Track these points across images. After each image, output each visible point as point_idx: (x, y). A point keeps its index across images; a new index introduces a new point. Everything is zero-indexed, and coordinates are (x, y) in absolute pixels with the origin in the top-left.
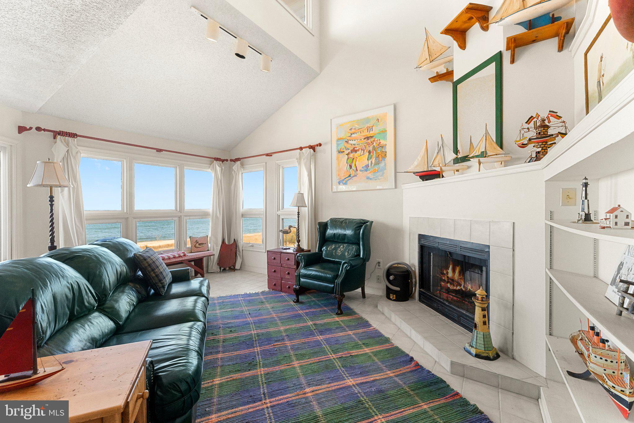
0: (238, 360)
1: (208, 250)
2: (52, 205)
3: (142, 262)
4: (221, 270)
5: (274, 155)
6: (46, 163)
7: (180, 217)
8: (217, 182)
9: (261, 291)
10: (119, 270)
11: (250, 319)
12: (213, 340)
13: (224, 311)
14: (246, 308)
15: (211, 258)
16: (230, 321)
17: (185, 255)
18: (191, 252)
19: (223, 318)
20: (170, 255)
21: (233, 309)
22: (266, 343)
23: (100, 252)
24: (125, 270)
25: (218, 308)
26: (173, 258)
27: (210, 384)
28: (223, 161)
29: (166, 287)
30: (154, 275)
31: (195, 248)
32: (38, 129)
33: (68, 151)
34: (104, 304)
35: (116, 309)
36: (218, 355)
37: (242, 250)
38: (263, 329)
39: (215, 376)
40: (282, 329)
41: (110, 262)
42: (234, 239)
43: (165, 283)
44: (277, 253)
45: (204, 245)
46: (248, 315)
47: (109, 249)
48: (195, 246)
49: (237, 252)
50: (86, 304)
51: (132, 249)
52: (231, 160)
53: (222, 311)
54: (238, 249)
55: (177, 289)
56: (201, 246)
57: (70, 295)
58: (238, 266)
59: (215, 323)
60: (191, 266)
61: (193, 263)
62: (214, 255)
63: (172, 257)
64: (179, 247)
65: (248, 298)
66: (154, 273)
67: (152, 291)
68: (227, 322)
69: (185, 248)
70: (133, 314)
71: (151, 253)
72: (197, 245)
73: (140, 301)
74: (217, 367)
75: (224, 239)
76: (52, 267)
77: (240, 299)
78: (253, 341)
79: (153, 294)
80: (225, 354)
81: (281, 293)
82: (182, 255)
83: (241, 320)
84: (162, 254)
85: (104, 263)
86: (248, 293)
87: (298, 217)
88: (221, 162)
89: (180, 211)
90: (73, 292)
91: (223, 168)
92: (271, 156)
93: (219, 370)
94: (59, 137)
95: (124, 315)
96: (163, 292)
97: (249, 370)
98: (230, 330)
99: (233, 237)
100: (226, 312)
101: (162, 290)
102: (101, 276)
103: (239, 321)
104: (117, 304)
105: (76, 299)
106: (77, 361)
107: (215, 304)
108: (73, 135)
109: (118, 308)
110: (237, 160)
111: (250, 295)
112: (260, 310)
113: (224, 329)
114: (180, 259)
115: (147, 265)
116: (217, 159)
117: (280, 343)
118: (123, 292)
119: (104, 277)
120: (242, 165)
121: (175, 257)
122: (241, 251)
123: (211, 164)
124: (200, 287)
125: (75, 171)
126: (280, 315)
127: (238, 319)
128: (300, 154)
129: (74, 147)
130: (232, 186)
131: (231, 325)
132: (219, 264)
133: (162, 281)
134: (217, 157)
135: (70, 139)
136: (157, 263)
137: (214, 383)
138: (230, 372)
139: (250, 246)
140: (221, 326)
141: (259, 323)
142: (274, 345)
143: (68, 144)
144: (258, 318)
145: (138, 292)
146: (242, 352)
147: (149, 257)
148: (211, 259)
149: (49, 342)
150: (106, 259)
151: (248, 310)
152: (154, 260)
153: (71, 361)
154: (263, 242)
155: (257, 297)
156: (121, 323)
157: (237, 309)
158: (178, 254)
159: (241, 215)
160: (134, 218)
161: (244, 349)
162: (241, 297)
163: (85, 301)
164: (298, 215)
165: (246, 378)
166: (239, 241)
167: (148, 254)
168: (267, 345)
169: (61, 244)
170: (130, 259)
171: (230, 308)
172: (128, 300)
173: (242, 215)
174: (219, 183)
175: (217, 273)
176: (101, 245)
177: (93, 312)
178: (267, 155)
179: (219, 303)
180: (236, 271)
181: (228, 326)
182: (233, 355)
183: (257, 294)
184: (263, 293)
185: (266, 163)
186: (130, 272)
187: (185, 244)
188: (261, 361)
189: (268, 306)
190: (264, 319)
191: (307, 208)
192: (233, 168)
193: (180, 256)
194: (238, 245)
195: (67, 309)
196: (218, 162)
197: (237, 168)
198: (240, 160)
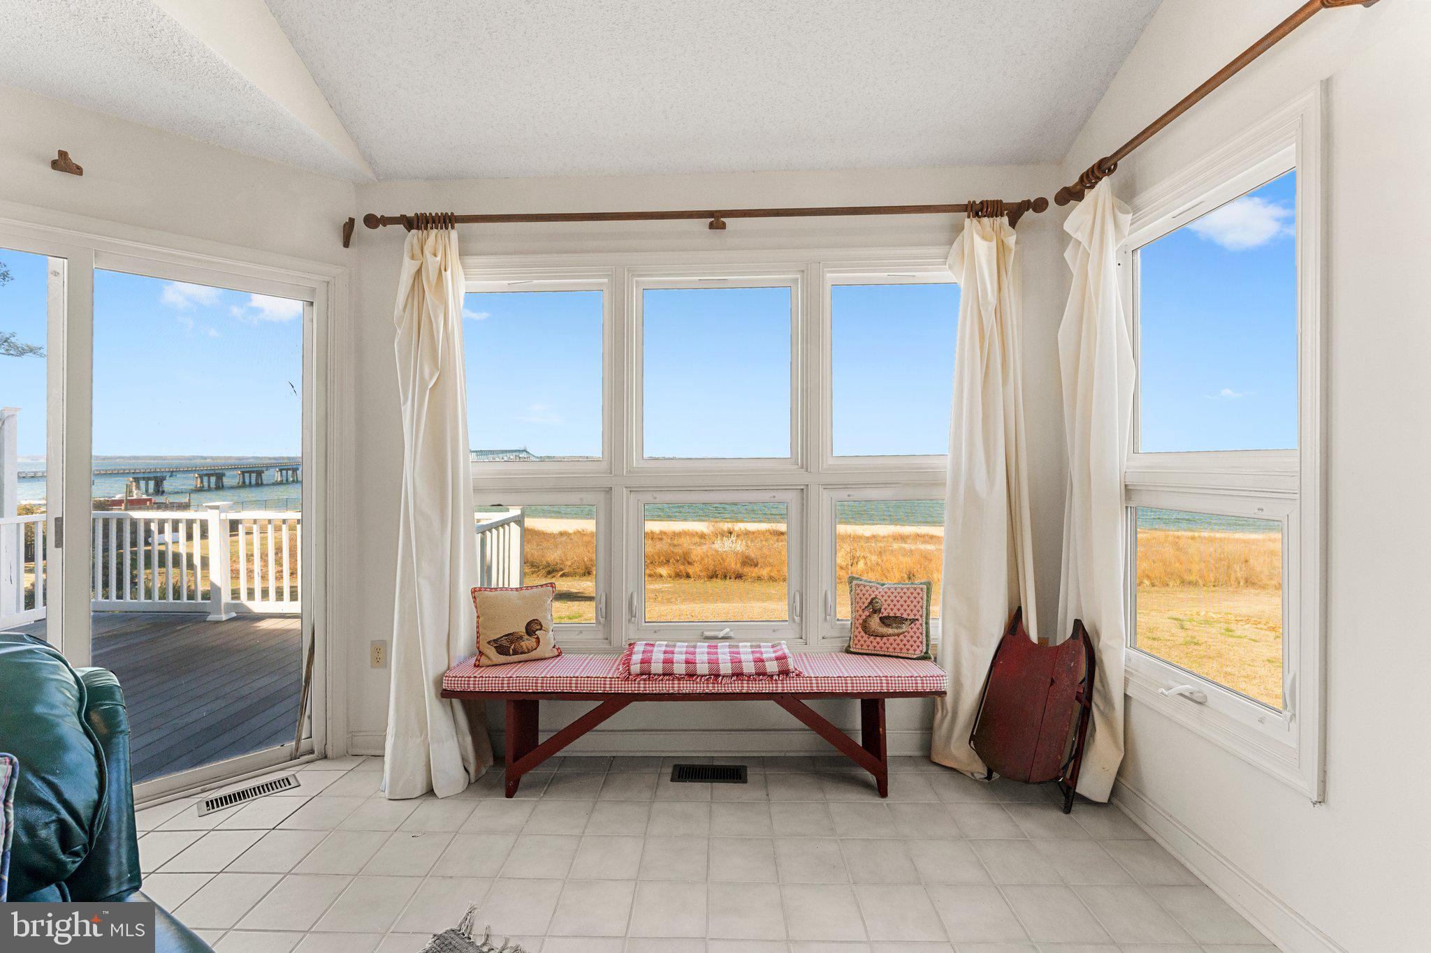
1: (927, 659)
7: (804, 491)
17: (785, 672)
18: (848, 652)
26: (733, 675)
28: (1015, 213)
31: (866, 637)
32: (373, 221)
37: (1126, 697)
42: (1078, 624)
45: (905, 628)
49: (1095, 699)
52: (1061, 196)
54: (1101, 682)
56: (890, 631)
58: (1094, 783)
64: (797, 619)
69: (826, 627)
72: (875, 622)
75: (1020, 608)
82: (772, 667)
88: (1005, 220)
89: (808, 466)
99: (1071, 608)
110: (1094, 174)
114: (766, 687)
116: (980, 210)
122: (1119, 702)
123: (951, 243)
132: (981, 742)
159: (1118, 489)
160: (630, 490)
166: (1107, 636)
173: (1124, 492)
180: (1079, 812)
187: (828, 610)
192: (1069, 231)
193: (763, 674)
194: (1102, 661)
196: (985, 220)
197: (1089, 218)
198: (1111, 171)
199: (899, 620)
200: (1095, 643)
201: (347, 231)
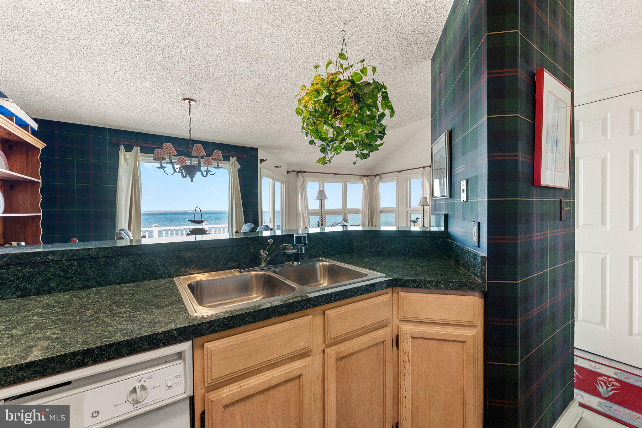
5: (403, 172)
7: (345, 213)
8: (364, 190)
28: (368, 176)
32: (293, 171)
33: (303, 180)
52: (373, 175)
87: (423, 212)
89: (345, 209)
91: (368, 181)
94: (300, 174)
108: (304, 172)
110: (378, 175)
116: (365, 176)
120: (380, 178)
123: (361, 179)
128: (423, 171)
129: (305, 178)
134: (364, 174)
135: (303, 174)
143: (303, 177)
159: (379, 211)
164: (423, 211)
178: (399, 172)
191: (428, 206)
192: (375, 181)
197: (377, 181)
201: (288, 172)
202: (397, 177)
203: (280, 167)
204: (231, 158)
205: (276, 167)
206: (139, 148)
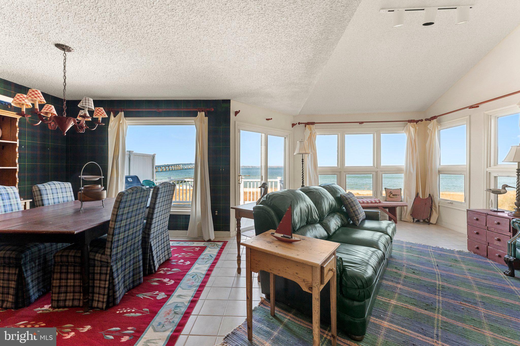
0: (416, 297)
1: (401, 201)
2: (303, 164)
3: (345, 201)
4: (415, 221)
5: (481, 106)
6: (300, 142)
7: (377, 172)
8: (411, 141)
9: (457, 250)
10: (331, 203)
11: (436, 270)
12: (396, 272)
13: (410, 254)
14: (434, 259)
15: (404, 208)
16: (415, 265)
17: (380, 202)
18: (386, 201)
19: (408, 259)
20: (369, 200)
21: (419, 256)
22: (452, 297)
23: (322, 191)
24: (334, 204)
25: (405, 250)
27: (388, 301)
28: (417, 122)
29: (360, 221)
30: (352, 211)
31: (390, 198)
32: (299, 123)
33: (311, 133)
34: (322, 221)
35: (328, 225)
36: (398, 285)
37: (439, 206)
38: (450, 284)
39: (392, 298)
40: (477, 293)
41: (326, 197)
42: (430, 195)
43: (360, 218)
44: (481, 214)
45: (397, 196)
46: (435, 266)
47: (327, 190)
48: (389, 196)
49: (433, 207)
50: (314, 217)
51: (340, 192)
52: (426, 120)
53: (408, 254)
54: (434, 204)
55: (368, 224)
56: (394, 197)
57: (307, 211)
58: (433, 220)
59: (400, 262)
60: (386, 212)
61: (387, 210)
62: (406, 206)
63: (370, 202)
64: (376, 196)
65: (440, 252)
66: (353, 209)
67: (351, 222)
68: (412, 264)
69: (381, 197)
70: (338, 232)
71: (351, 195)
72: (391, 195)
73: (343, 226)
74: (396, 293)
75: (418, 193)
76: (300, 194)
77: (429, 250)
78: (436, 289)
79: (352, 224)
80: (404, 287)
81: (486, 260)
82: (378, 201)
83: (427, 268)
84: (362, 199)
85: (323, 197)
86: (441, 247)
87: (519, 175)
88: (415, 123)
89: (377, 168)
90: (308, 210)
91: (417, 128)
92: (478, 107)
93: (396, 295)
94: (307, 126)
95: (333, 230)
96: (358, 223)
97: (426, 309)
98: (413, 271)
99: (428, 192)
100: (412, 256)
101: (357, 222)
102: (321, 204)
103: (424, 267)
104: (329, 223)
105: (309, 213)
106: (306, 240)
107: (403, 246)
108: (313, 123)
109: (329, 225)
110: (433, 118)
111: (442, 250)
112: (451, 266)
113: (407, 268)
114: (376, 205)
115: (348, 203)
116: (411, 121)
117: (470, 305)
118: (333, 217)
119: (323, 205)
120: (439, 122)
121: (372, 203)
122: (437, 207)
124: (387, 228)
125: (314, 144)
126: (478, 280)
127: (425, 266)
129: (313, 130)
130: (427, 143)
131: (415, 268)
132: (412, 215)
133: (357, 216)
134: (410, 119)
135: (311, 126)
136: (355, 203)
137: (391, 302)
138: (406, 302)
139: (448, 203)
140: (405, 265)
141: (447, 278)
142: (461, 303)
143: (311, 129)
144: (447, 273)
145: (342, 220)
146: (422, 293)
147: (349, 198)
148: (404, 210)
149: (299, 231)
150: (324, 195)
151: (437, 261)
152: (353, 200)
153: (304, 239)
154: (465, 200)
155: (452, 254)
156: (330, 234)
157: (424, 257)
158: (374, 200)
159: (437, 172)
160: (345, 172)
161: (424, 291)
162: (431, 248)
163: (313, 216)
164: (518, 172)
165: (421, 313)
166: (435, 196)
167: (349, 196)
168: (452, 299)
169: (307, 184)
170: (338, 197)
171: (417, 254)
172: (336, 222)
173: (439, 171)
174: (413, 142)
175: (410, 222)
176: (323, 187)
177: (317, 224)
178: (471, 107)
179: (406, 247)
180: (430, 225)
181: (412, 267)
182: (412, 291)
183: (452, 252)
184: (460, 252)
185: (470, 116)
186: (338, 206)
187: (381, 194)
188: (441, 308)
189: (464, 266)
190: (455, 276)
192: (428, 127)
193: (376, 203)
194: (434, 201)
195: (305, 217)
196: (412, 123)
197: (433, 126)
198: (436, 118)
199: (396, 195)
200: (432, 198)
201: (293, 125)
202: (468, 117)
203: (271, 119)
204: (199, 113)
205: (267, 119)
206: (123, 113)
